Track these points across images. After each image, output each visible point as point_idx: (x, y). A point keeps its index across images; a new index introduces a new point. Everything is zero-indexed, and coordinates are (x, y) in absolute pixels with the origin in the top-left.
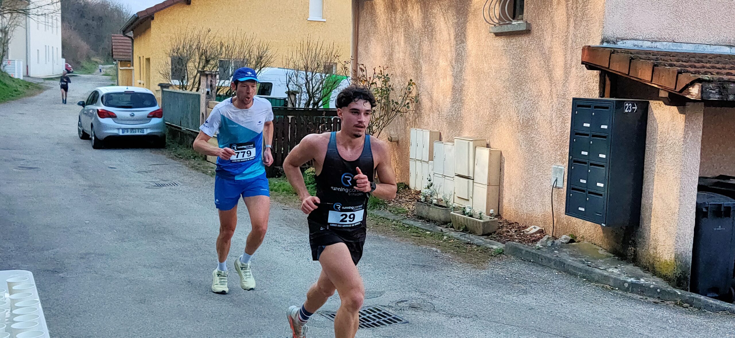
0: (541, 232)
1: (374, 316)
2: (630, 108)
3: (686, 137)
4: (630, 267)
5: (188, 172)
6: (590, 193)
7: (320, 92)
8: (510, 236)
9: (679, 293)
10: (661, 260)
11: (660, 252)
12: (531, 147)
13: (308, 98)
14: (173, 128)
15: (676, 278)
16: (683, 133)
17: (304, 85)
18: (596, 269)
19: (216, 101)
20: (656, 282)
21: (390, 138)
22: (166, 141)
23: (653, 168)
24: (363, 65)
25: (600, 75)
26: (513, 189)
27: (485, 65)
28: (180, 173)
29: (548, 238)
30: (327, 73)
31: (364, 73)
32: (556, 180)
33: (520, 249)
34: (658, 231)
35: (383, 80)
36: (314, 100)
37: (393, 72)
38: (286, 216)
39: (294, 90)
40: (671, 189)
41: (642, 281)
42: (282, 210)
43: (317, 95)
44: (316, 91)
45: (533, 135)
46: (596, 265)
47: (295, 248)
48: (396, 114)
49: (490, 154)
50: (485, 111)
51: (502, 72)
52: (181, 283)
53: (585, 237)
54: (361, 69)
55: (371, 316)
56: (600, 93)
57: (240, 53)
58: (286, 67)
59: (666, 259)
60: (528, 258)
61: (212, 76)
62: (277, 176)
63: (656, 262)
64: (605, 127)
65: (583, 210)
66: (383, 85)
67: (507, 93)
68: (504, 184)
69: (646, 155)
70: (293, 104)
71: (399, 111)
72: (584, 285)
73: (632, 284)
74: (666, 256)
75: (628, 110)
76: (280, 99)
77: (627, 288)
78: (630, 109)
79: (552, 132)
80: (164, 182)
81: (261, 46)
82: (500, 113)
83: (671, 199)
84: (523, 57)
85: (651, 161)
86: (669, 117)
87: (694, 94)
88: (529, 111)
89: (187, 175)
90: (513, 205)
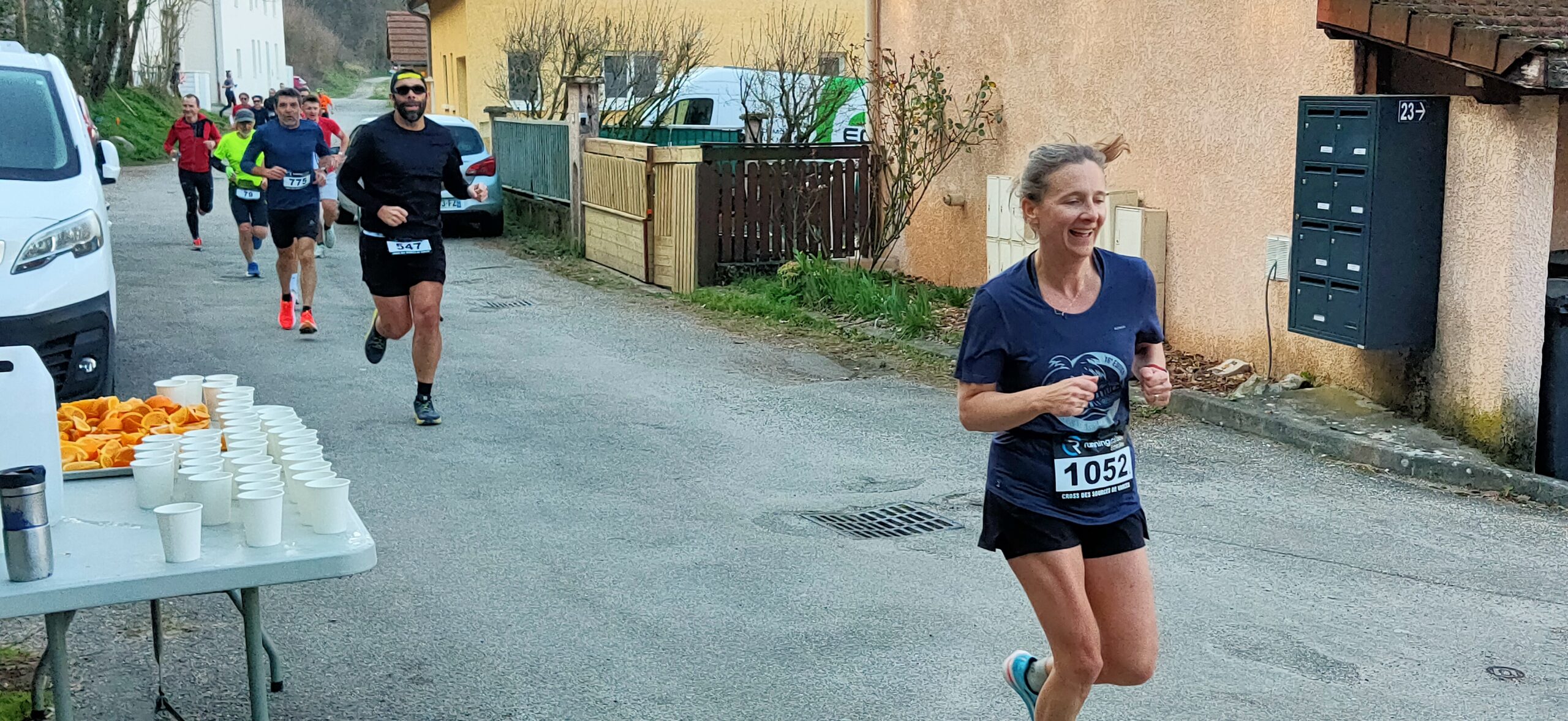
0: (1247, 370)
1: (900, 518)
2: (1412, 111)
3: (1522, 164)
4: (1417, 430)
5: (551, 281)
6: (1334, 284)
7: (812, 113)
8: (1183, 380)
9: (1510, 476)
10: (1477, 413)
11: (1475, 397)
12: (1227, 203)
13: (787, 127)
14: (518, 197)
15: (1507, 448)
16: (1517, 158)
17: (778, 100)
18: (1347, 435)
19: (600, 136)
20: (1467, 456)
21: (947, 198)
22: (506, 222)
23: (1459, 232)
24: (888, 50)
25: (1356, 49)
26: (1191, 288)
27: (1133, 38)
28: (534, 282)
29: (1258, 380)
30: (824, 74)
31: (892, 68)
32: (1275, 265)
33: (1199, 402)
34: (1471, 356)
35: (930, 78)
36: (799, 130)
37: (951, 62)
38: (741, 355)
39: (757, 111)
40: (1494, 270)
41: (1438, 454)
42: (733, 345)
43: (805, 121)
44: (802, 112)
45: (1229, 178)
46: (1349, 427)
47: (755, 410)
48: (958, 149)
49: (1145, 220)
50: (1135, 132)
51: (1167, 51)
52: (545, 466)
53: (1332, 377)
54: (887, 60)
55: (894, 518)
56: (1357, 85)
57: (645, 39)
58: (739, 65)
59: (1486, 410)
60: (1214, 419)
61: (589, 86)
62: (723, 283)
63: (1468, 418)
64: (1362, 151)
65: (1322, 319)
66: (931, 91)
67: (1176, 93)
68: (1174, 279)
69: (1446, 206)
70: (755, 140)
71: (962, 142)
72: (1321, 465)
73: (1417, 461)
74: (1486, 406)
75: (1406, 115)
76: (730, 132)
77: (1407, 468)
78: (1410, 115)
79: (1267, 168)
80: (504, 301)
81: (687, 22)
82: (1164, 136)
83: (1495, 291)
84: (1206, 19)
85: (1455, 216)
86: (1489, 126)
87: (1530, 78)
88: (1220, 127)
89: (549, 286)
90: (1193, 321)
